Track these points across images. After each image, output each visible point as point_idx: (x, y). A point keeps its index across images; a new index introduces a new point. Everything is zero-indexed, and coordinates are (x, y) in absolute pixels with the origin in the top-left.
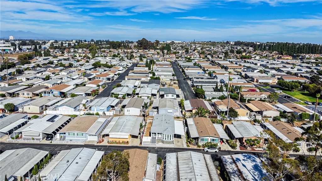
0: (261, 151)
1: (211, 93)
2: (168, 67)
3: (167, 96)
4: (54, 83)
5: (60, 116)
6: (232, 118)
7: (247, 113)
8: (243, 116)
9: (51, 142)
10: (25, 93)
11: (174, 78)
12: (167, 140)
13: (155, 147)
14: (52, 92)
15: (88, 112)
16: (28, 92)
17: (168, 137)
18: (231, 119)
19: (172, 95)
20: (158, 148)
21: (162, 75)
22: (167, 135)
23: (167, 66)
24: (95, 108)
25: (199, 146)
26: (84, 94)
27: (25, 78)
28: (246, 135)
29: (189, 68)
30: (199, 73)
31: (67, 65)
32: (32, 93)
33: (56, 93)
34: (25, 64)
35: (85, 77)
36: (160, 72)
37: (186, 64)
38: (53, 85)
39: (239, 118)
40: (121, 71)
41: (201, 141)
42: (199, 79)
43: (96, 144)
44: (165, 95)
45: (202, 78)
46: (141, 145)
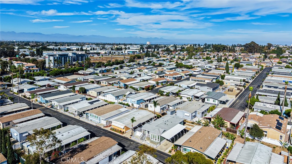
1: (264, 105)
2: (251, 71)
8: (273, 138)
9: (80, 119)
10: (104, 82)
13: (141, 143)
18: (254, 138)
24: (129, 99)
26: (139, 87)
28: (243, 160)
30: (285, 81)
31: (157, 64)
32: (108, 83)
35: (157, 75)
38: (127, 78)
40: (196, 72)
41: (183, 151)
42: (271, 87)
43: (102, 127)
44: (205, 99)
45: (276, 88)
46: (131, 138)
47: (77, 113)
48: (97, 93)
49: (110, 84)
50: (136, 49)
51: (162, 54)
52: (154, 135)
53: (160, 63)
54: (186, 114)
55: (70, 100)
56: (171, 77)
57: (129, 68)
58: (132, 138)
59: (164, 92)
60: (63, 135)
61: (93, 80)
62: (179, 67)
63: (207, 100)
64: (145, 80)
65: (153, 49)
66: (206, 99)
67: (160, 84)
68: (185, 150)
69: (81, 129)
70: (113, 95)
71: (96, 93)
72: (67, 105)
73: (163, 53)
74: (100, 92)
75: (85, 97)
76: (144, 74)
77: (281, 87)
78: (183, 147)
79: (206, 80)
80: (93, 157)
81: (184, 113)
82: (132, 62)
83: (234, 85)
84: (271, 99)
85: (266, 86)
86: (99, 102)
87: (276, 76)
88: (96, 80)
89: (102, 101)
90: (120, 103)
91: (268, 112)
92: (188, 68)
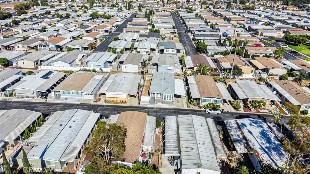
0: (266, 113)
1: (214, 48)
3: (167, 51)
4: (50, 36)
5: (55, 73)
6: (236, 76)
7: (252, 71)
8: (248, 73)
9: (46, 101)
10: (21, 46)
11: (174, 31)
12: (166, 100)
13: (154, 107)
14: (48, 46)
15: (84, 68)
16: (23, 46)
17: (168, 97)
18: (234, 77)
19: (172, 50)
20: (157, 108)
21: (162, 27)
22: (166, 96)
23: (167, 18)
24: (91, 64)
25: (200, 107)
26: (81, 47)
27: (21, 30)
29: (190, 20)
30: (201, 25)
31: (64, 15)
32: (28, 46)
33: (52, 46)
34: (22, 14)
35: (82, 29)
36: (160, 24)
37: (187, 15)
38: (49, 37)
39: (244, 76)
41: (202, 102)
43: (92, 103)
45: (204, 31)
46: (140, 105)
47: (35, 95)
48: (34, 62)
49: (30, 47)
54: (169, 68)
59: (116, 49)
60: (70, 127)
64: (75, 37)
66: (165, 50)
67: (98, 40)
68: (205, 101)
74: (37, 61)
75: (21, 71)
78: (203, 99)
79: (141, 30)
80: (143, 137)
81: (166, 68)
83: (169, 33)
92: (106, 18)
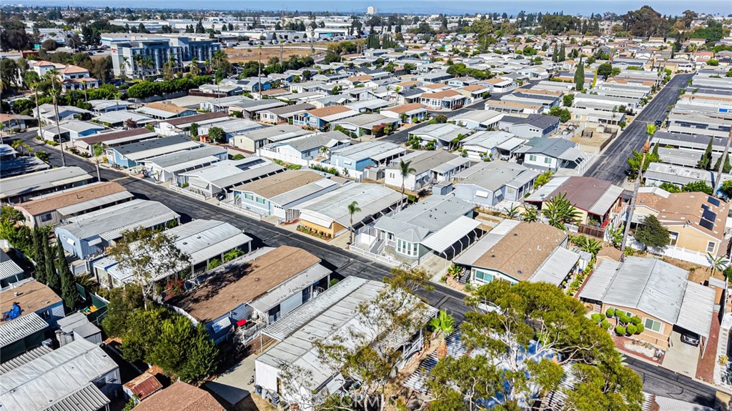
0: (642, 355)
1: (672, 171)
2: (640, 85)
6: (649, 248)
7: (712, 244)
8: (692, 248)
9: (219, 204)
10: (268, 115)
11: (614, 117)
12: (401, 252)
13: (372, 260)
14: (308, 119)
16: (274, 114)
17: (404, 247)
18: (646, 249)
19: (545, 157)
20: (375, 264)
21: (590, 106)
22: (402, 243)
23: (637, 85)
25: (468, 289)
26: (358, 129)
29: (696, 94)
30: (726, 110)
32: (278, 116)
33: (314, 121)
34: (331, 62)
35: (400, 96)
38: (326, 105)
40: (500, 87)
41: (476, 278)
42: (689, 126)
43: (277, 225)
44: (526, 155)
45: (703, 126)
46: (348, 248)
47: (210, 191)
48: (256, 142)
49: (282, 119)
50: (340, 27)
51: (410, 40)
52: (404, 243)
53: (406, 64)
54: (479, 193)
55: (189, 160)
56: (438, 102)
57: (328, 78)
58: (352, 250)
59: (422, 140)
60: (186, 243)
61: (240, 110)
62: (456, 75)
63: (531, 159)
64: (372, 108)
65: (387, 27)
66: (527, 157)
67: (410, 118)
68: (481, 275)
69: (228, 228)
70: (296, 147)
71: (253, 142)
72: (183, 171)
73: (412, 38)
74: (262, 141)
75: (226, 152)
76: (369, 93)
77: (716, 125)
78: (477, 269)
79: (526, 108)
80: (266, 293)
81: (474, 191)
82: (335, 61)
83: (597, 121)
84: (689, 155)
85: (676, 122)
86: (263, 164)
87: (703, 98)
88: (246, 109)
89: (268, 162)
90: (316, 168)
91: (680, 187)
92: (480, 77)
